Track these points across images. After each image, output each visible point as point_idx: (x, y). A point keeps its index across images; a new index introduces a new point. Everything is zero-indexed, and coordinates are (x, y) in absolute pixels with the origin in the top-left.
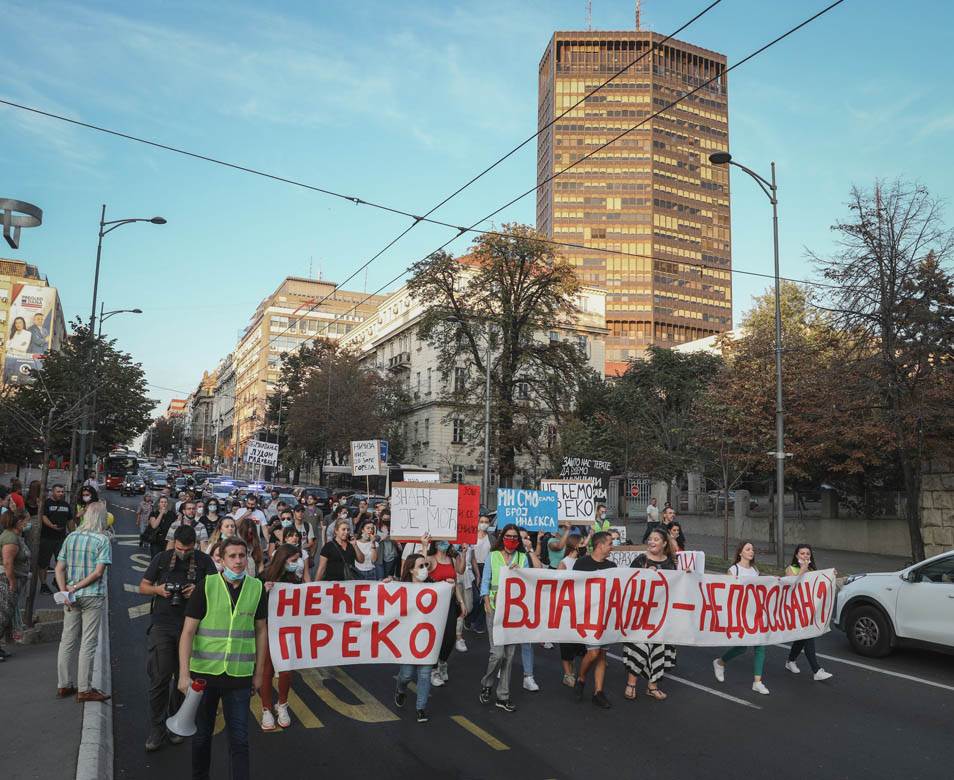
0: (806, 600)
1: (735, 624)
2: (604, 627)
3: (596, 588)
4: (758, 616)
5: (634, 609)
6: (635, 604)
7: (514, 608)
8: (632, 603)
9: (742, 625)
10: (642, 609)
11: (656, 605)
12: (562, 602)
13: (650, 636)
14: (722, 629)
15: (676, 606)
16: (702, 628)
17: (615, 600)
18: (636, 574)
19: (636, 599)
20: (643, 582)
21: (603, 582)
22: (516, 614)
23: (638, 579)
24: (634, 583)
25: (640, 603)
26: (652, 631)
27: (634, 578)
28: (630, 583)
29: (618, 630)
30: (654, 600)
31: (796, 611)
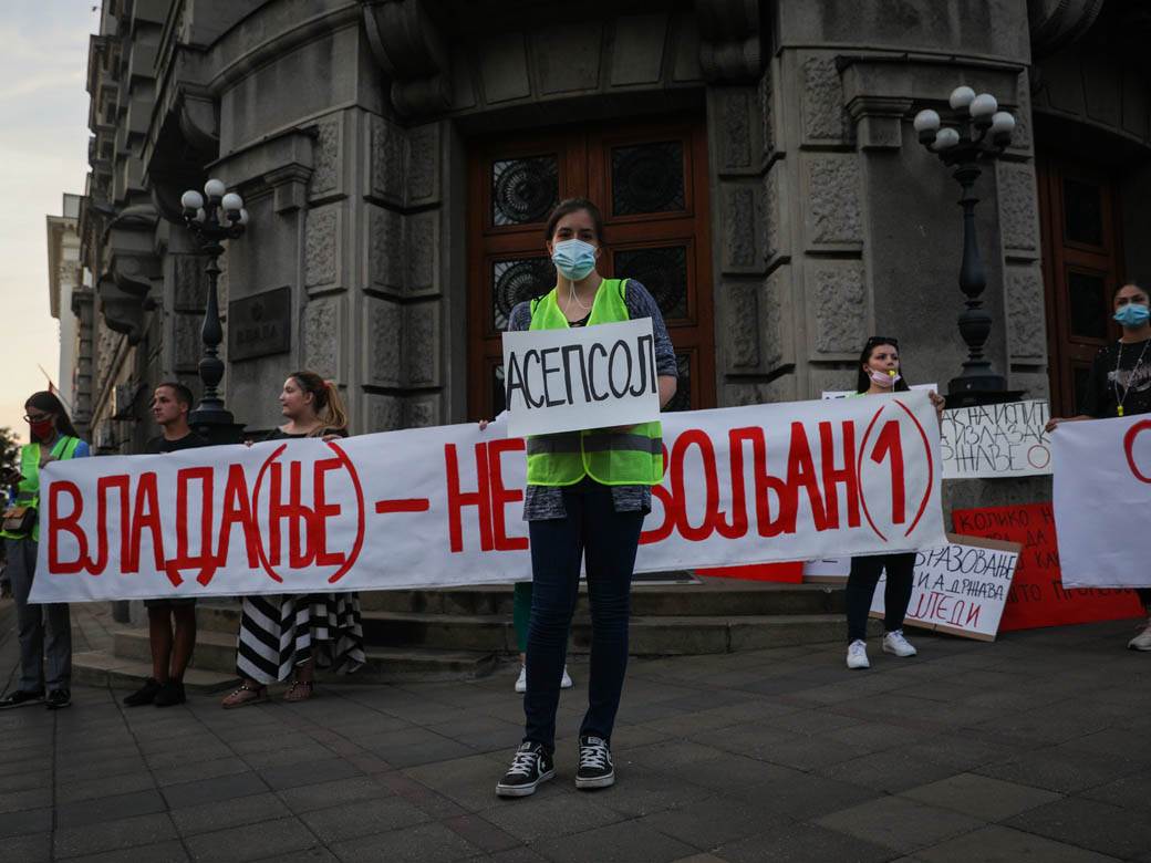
0: (839, 464)
2: (221, 560)
3: (195, 486)
5: (285, 522)
6: (285, 511)
7: (61, 534)
8: (276, 510)
10: (303, 521)
11: (335, 510)
12: (141, 521)
13: (333, 579)
14: (516, 544)
15: (383, 507)
16: (456, 544)
17: (237, 506)
18: (278, 452)
19: (285, 500)
20: (296, 467)
21: (206, 474)
23: (285, 461)
24: (277, 469)
25: (295, 509)
26: (339, 567)
27: (276, 460)
28: (268, 470)
29: (256, 566)
30: (329, 501)
31: (803, 491)
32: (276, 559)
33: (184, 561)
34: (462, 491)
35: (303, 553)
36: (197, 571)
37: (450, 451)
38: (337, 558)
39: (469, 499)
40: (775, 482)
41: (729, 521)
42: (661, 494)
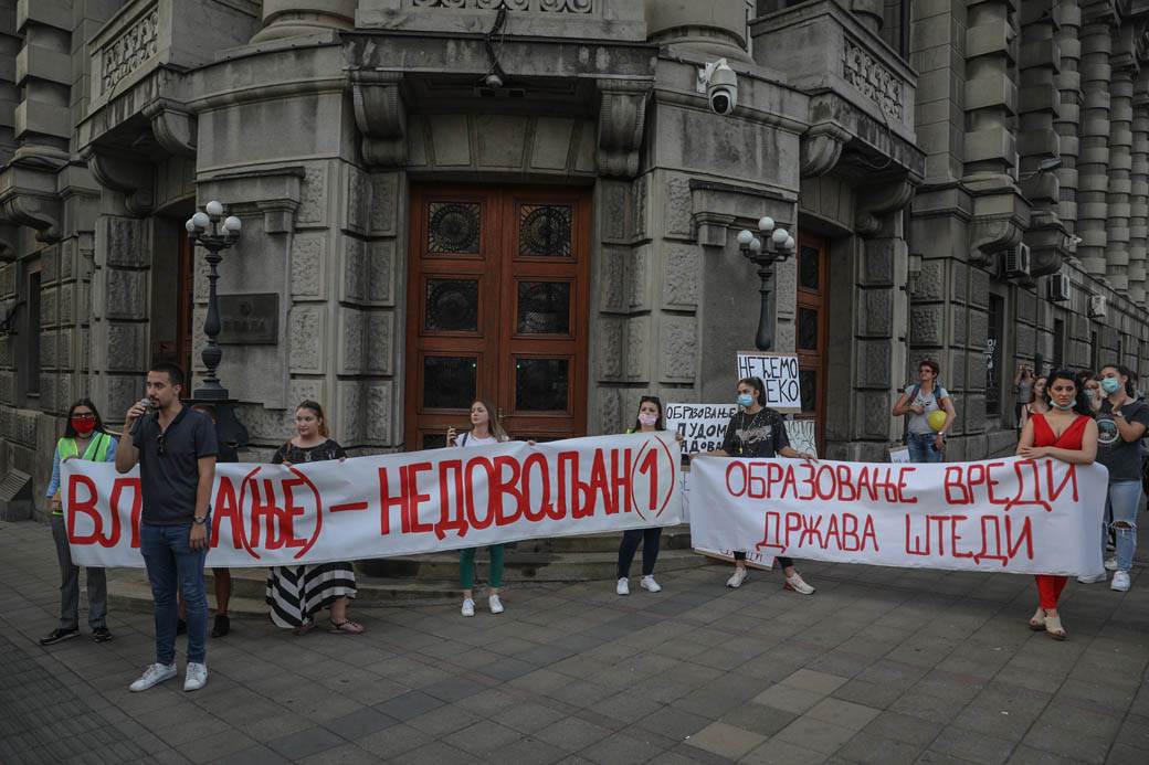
0: (621, 475)
1: (453, 517)
4: (495, 503)
5: (262, 518)
6: (263, 510)
8: (256, 510)
9: (466, 518)
10: (276, 518)
13: (299, 556)
14: (427, 528)
15: (336, 508)
16: (386, 530)
17: (226, 505)
18: (254, 472)
19: (264, 502)
20: (268, 482)
23: (260, 478)
24: (254, 484)
25: (271, 509)
26: (303, 547)
27: (253, 477)
28: (248, 484)
29: (242, 549)
30: (295, 505)
31: (599, 490)
32: (255, 542)
34: (390, 495)
35: (277, 539)
38: (302, 542)
39: (395, 501)
40: (583, 486)
41: (555, 509)
42: (515, 493)
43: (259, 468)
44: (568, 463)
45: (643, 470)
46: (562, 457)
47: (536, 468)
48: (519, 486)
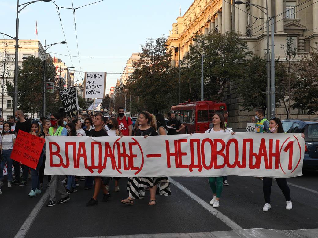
1: (196, 163)
2: (104, 167)
3: (96, 147)
4: (214, 159)
5: (122, 158)
6: (122, 155)
7: (54, 156)
8: (120, 155)
9: (201, 164)
10: (127, 158)
11: (136, 156)
12: (80, 155)
13: (136, 174)
14: (185, 166)
15: (149, 156)
16: (169, 166)
17: (109, 153)
19: (122, 152)
20: (123, 144)
21: (99, 143)
22: (56, 160)
23: (120, 142)
24: (118, 144)
25: (125, 155)
26: (137, 171)
27: (118, 142)
28: (116, 144)
29: (115, 169)
30: (134, 154)
31: (263, 158)
32: (120, 168)
33: (93, 167)
34: (170, 152)
35: (127, 166)
36: (97, 170)
37: (167, 142)
38: (136, 168)
39: (172, 154)
40: (255, 154)
41: (241, 164)
42: (223, 155)
43: (120, 138)
44: (248, 144)
45: (286, 150)
46: (245, 141)
47: (232, 145)
48: (224, 152)
